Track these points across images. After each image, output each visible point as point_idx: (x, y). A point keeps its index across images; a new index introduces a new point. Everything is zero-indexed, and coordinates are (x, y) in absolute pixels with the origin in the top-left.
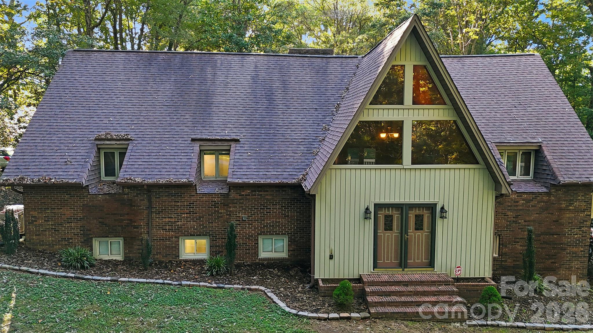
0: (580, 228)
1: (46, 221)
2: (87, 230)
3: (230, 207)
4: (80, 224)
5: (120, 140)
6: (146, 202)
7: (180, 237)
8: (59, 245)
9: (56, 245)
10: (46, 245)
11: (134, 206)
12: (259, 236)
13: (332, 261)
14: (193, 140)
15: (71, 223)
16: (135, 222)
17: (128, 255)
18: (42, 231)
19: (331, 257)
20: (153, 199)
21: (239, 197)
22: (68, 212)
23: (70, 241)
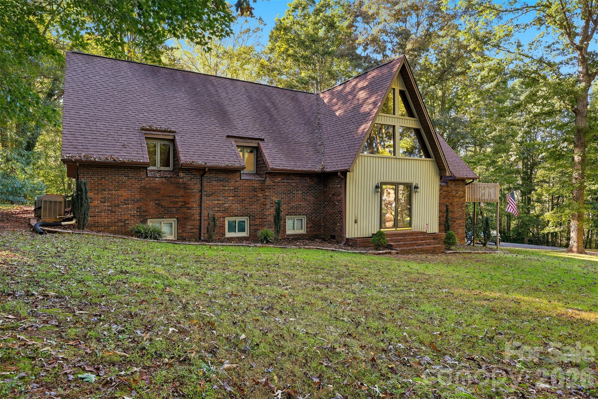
0: (462, 207)
1: (102, 202)
2: (144, 212)
3: (266, 192)
4: (137, 205)
5: (165, 131)
6: (198, 185)
7: (226, 218)
8: (115, 226)
9: (112, 226)
10: (101, 227)
11: (188, 189)
12: (287, 217)
13: (356, 224)
14: (228, 137)
15: (128, 204)
16: (188, 204)
17: (182, 235)
18: (97, 212)
19: (356, 222)
20: (205, 184)
21: (273, 184)
22: (125, 193)
23: (127, 222)
